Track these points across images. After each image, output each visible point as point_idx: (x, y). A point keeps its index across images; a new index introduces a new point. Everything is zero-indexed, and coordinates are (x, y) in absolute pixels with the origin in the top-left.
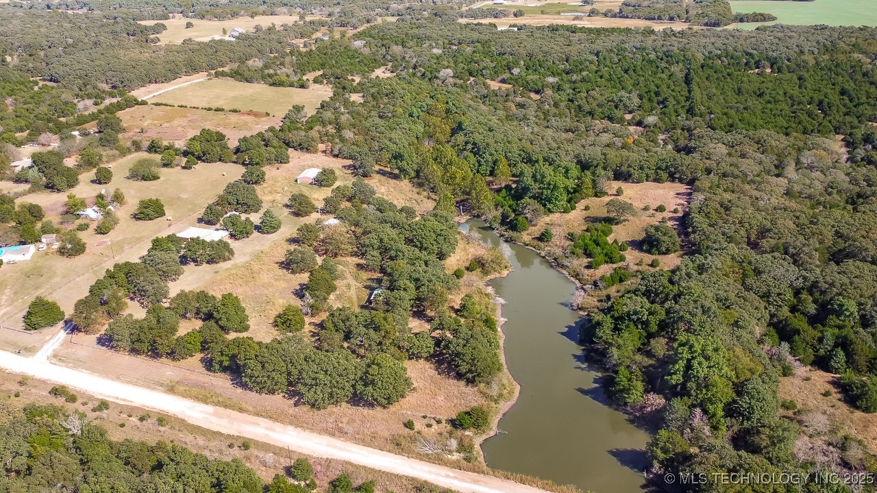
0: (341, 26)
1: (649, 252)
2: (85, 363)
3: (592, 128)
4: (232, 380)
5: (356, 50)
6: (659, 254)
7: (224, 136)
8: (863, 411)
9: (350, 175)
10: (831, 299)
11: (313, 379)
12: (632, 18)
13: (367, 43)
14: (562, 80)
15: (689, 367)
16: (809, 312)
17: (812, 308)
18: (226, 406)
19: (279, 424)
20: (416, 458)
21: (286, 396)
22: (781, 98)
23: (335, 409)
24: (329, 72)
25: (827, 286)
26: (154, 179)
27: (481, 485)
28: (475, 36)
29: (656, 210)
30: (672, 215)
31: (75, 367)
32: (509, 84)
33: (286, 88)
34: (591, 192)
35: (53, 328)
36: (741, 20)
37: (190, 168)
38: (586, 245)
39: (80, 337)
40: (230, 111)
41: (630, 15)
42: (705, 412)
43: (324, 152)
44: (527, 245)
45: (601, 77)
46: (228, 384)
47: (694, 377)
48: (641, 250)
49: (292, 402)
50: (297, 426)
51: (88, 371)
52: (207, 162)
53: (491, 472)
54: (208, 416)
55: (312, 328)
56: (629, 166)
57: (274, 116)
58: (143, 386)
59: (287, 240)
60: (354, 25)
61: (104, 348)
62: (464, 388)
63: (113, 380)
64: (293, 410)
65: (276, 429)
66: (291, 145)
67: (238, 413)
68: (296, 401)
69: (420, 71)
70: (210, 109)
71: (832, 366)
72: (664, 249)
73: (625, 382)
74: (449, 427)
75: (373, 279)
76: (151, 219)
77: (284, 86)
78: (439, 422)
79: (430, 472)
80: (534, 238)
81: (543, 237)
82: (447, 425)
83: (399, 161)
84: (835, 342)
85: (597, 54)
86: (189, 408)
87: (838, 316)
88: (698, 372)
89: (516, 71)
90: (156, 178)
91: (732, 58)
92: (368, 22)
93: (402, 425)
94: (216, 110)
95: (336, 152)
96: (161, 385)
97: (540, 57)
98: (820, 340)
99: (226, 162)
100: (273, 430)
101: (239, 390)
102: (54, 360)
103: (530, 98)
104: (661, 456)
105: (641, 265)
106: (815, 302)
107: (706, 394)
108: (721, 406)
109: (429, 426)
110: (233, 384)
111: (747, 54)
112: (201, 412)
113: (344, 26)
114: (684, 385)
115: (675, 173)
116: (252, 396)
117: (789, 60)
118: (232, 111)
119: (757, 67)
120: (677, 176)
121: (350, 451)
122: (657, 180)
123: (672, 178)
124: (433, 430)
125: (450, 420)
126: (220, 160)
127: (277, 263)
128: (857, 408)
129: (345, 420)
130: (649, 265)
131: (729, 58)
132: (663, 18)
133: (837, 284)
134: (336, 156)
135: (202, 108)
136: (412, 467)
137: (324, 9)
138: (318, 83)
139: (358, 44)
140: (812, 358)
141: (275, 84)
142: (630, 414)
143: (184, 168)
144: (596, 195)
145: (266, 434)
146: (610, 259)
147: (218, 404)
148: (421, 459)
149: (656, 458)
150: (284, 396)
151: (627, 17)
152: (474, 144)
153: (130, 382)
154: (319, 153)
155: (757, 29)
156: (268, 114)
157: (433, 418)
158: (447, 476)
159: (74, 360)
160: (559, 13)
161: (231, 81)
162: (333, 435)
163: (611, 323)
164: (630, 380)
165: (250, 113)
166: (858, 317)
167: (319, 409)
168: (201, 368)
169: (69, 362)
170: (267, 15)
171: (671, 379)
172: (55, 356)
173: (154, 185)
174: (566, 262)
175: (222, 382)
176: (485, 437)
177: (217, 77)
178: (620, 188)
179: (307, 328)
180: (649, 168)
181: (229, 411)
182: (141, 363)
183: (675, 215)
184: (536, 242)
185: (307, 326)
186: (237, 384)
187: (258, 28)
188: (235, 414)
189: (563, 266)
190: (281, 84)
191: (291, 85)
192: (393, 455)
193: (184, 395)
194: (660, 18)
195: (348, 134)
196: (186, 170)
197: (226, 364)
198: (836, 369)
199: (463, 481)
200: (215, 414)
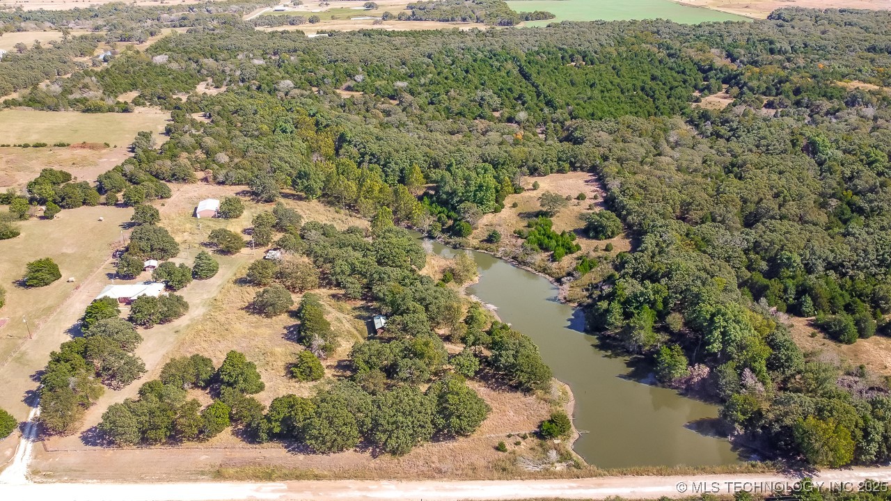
0: (121, 41)
1: (596, 237)
2: (83, 471)
3: (474, 128)
4: (286, 447)
5: (162, 66)
6: (606, 239)
7: (70, 175)
8: (846, 343)
9: (251, 202)
10: (776, 255)
11: (392, 424)
12: (426, 20)
13: (169, 57)
14: (411, 83)
15: (724, 334)
16: (763, 269)
17: (764, 265)
18: (298, 478)
19: (369, 481)
20: (530, 478)
21: (358, 449)
22: (609, 86)
23: (420, 450)
24: (148, 92)
25: (768, 244)
26: (14, 236)
27: (606, 487)
28: (291, 45)
29: (578, 198)
30: (593, 201)
31: (72, 480)
32: (357, 91)
33: (106, 114)
34: (510, 189)
35: (7, 439)
36: (527, 19)
37: (52, 217)
38: (539, 240)
39: (54, 441)
40: (55, 145)
41: (424, 18)
42: (753, 370)
43: (205, 180)
44: (478, 249)
45: (446, 78)
46: (284, 453)
47: (733, 341)
48: (589, 237)
49: (368, 454)
50: (390, 478)
51: (95, 480)
52: (69, 208)
53: (606, 473)
54: (285, 494)
55: (333, 371)
56: (534, 161)
57: (115, 147)
58: (178, 480)
59: (235, 282)
60: (140, 38)
61: (98, 448)
62: (523, 399)
63: (136, 482)
64: (374, 463)
65: (370, 487)
66: (161, 176)
67: (315, 482)
68: (372, 452)
69: (254, 84)
70: (26, 146)
71: (804, 311)
72: (610, 234)
73: (668, 359)
74: (536, 441)
75: (359, 308)
76: (46, 285)
77: (102, 112)
78: (524, 437)
79: (553, 489)
80: (481, 241)
81: (492, 239)
82: (532, 439)
83: (304, 180)
84: (796, 291)
85: (429, 57)
86: (257, 491)
87: (788, 269)
88: (735, 336)
89: (359, 78)
90: (15, 234)
91: (549, 53)
92: (152, 34)
93: (493, 450)
94: (34, 146)
95: (221, 178)
96: (203, 473)
97: (375, 62)
98: (785, 291)
99: (95, 205)
100: (369, 490)
101: (301, 457)
102: (38, 478)
103: (391, 104)
104: (741, 417)
105: (597, 251)
106: (763, 259)
107: (747, 354)
108: (764, 362)
109: (518, 444)
110: (289, 451)
111: (560, 49)
112: (273, 491)
113: (125, 41)
114: (723, 351)
115: (575, 163)
116: (318, 458)
117: (596, 52)
118: (58, 146)
119: (572, 61)
120: (578, 165)
121: (462, 490)
122: (561, 171)
123: (573, 167)
124: (522, 447)
125: (534, 433)
126: (84, 203)
127: (242, 309)
128: (841, 342)
129: (435, 459)
130: (604, 250)
131: (547, 54)
132: (456, 19)
133: (776, 241)
134: (222, 183)
135: (15, 146)
136: (533, 489)
137: (80, 22)
138: (139, 105)
139: (160, 59)
140: (785, 308)
141: (90, 110)
142: (677, 388)
143: (42, 218)
144: (516, 192)
145: (364, 496)
146: (570, 250)
147: (284, 477)
148: (535, 478)
149: (736, 421)
150: (355, 451)
151: (421, 20)
152: (372, 155)
153: (160, 480)
154: (199, 183)
155: (549, 26)
156: (107, 145)
157: (518, 435)
158: (571, 488)
159: (64, 471)
160: (349, 18)
161: (30, 112)
162: (433, 478)
163: (620, 308)
164: (672, 356)
165: (84, 145)
166: (803, 266)
167: (402, 454)
168: (239, 443)
169: (61, 476)
170: (13, 32)
171: (713, 347)
172: (35, 472)
173: (19, 244)
174: (529, 259)
175: (275, 452)
176: (572, 441)
177: (7, 107)
178: (536, 182)
179: (329, 373)
180: (552, 161)
181: (304, 483)
182: (158, 454)
183: (596, 201)
184: (486, 245)
185: (326, 371)
186: (293, 449)
187: (20, 48)
188: (314, 483)
189: (525, 264)
190: (98, 110)
191: (111, 110)
192: (505, 482)
193: (240, 477)
194: (453, 20)
195: (223, 157)
196: (46, 220)
197: (277, 430)
198: (807, 313)
199: (588, 488)
200: (290, 490)
